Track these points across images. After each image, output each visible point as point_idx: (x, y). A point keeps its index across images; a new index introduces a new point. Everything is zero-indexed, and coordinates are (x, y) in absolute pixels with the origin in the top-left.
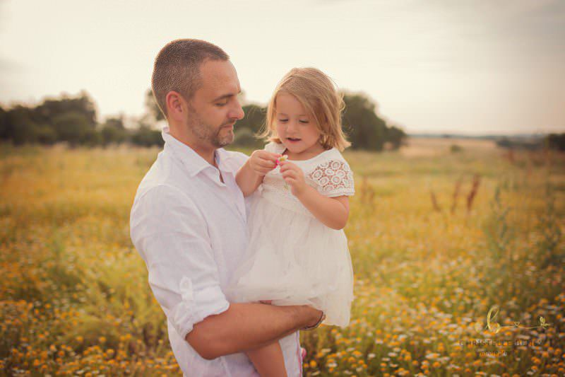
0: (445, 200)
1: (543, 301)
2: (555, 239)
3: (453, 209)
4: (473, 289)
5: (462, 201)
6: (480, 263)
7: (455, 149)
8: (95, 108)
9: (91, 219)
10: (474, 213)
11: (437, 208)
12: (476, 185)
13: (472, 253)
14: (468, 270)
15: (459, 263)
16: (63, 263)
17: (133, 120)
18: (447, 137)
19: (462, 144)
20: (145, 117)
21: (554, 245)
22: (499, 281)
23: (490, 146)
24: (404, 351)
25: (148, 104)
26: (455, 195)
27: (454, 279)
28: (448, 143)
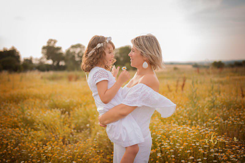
0: (173, 88)
1: (210, 119)
2: (214, 99)
3: (176, 91)
4: (185, 117)
5: (180, 88)
6: (188, 109)
7: (175, 69)
8: (19, 55)
9: (31, 99)
10: (184, 92)
11: (170, 91)
12: (184, 81)
13: (185, 105)
14: (183, 111)
15: (180, 109)
16: (26, 116)
17: (36, 59)
18: (172, 64)
19: (178, 66)
20: (42, 58)
21: (214, 101)
22: (195, 114)
23: (190, 67)
24: (163, 136)
25: (43, 53)
26: (177, 86)
27: (178, 114)
28: (173, 66)
